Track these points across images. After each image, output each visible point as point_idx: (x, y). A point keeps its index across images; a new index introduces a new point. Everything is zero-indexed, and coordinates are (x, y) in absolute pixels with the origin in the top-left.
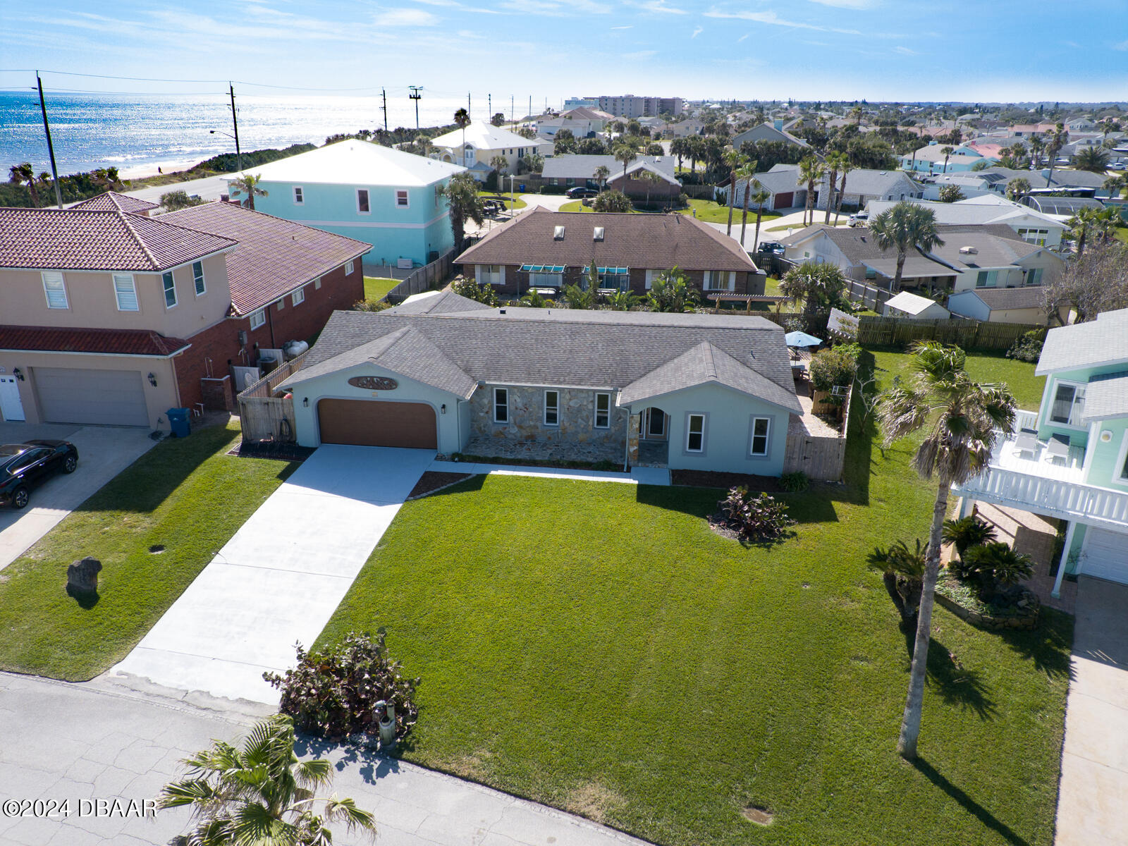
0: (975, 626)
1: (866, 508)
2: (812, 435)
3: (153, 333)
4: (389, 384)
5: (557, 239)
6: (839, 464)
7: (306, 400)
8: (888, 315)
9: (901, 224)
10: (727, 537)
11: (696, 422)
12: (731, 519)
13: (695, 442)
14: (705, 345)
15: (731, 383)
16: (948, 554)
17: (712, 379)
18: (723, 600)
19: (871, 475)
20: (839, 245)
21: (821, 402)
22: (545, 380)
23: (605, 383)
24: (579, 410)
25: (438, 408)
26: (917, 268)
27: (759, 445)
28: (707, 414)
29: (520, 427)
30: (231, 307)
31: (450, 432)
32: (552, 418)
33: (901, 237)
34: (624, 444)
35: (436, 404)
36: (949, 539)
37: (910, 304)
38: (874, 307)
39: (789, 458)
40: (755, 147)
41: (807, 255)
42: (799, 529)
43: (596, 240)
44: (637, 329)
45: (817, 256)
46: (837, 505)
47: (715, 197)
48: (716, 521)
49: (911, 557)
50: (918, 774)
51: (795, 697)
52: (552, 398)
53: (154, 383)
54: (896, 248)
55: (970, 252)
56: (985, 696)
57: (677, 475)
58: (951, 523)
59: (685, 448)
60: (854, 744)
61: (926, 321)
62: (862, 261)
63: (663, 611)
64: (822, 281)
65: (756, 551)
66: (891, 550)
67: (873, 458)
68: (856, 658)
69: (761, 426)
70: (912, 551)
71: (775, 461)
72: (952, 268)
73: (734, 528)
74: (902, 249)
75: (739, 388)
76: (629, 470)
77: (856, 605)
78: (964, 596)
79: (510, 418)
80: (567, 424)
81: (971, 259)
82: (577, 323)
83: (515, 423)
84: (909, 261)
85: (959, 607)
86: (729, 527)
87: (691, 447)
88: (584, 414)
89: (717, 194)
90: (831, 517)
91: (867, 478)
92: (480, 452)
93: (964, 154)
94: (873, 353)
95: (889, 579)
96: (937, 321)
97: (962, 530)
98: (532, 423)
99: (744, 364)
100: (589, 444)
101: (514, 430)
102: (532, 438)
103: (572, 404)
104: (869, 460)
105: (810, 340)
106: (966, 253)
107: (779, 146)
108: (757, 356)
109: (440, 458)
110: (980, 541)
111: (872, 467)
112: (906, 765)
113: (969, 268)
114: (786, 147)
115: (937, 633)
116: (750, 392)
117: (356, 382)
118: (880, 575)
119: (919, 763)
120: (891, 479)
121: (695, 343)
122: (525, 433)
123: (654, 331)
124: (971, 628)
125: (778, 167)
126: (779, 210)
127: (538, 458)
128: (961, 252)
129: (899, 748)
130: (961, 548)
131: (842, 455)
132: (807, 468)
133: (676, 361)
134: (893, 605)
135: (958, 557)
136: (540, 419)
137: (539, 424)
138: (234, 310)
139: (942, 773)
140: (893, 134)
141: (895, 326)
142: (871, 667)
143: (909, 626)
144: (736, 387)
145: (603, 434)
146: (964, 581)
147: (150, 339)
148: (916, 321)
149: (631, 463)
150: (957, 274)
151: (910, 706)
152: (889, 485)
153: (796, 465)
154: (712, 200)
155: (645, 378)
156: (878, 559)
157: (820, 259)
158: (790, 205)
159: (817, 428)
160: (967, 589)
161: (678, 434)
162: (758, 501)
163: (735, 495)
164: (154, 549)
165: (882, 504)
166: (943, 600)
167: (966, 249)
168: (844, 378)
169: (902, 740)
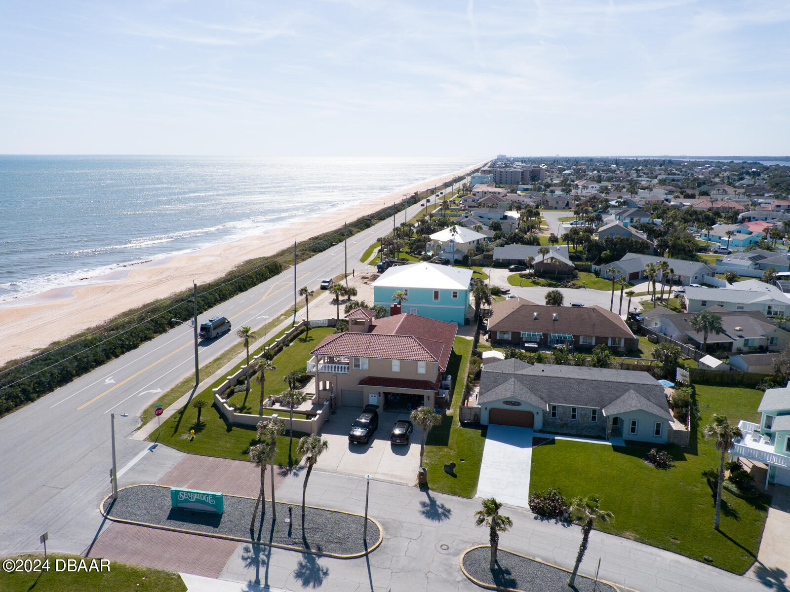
0: (737, 496)
1: (697, 457)
2: (674, 429)
3: (430, 382)
4: (519, 404)
5: (536, 319)
6: (688, 440)
7: (486, 408)
8: (701, 367)
9: (705, 322)
10: (651, 466)
11: (634, 423)
12: (652, 460)
13: (633, 430)
14: (632, 391)
15: (647, 410)
16: (727, 474)
17: (640, 408)
18: (654, 486)
19: (698, 444)
20: (674, 323)
21: (677, 413)
22: (572, 404)
23: (596, 406)
24: (585, 415)
25: (535, 413)
26: (714, 339)
27: (658, 432)
28: (638, 420)
29: (561, 420)
30: (439, 367)
31: (538, 422)
32: (574, 416)
33: (705, 328)
34: (605, 429)
35: (535, 412)
36: (728, 469)
37: (711, 362)
38: (693, 357)
39: (669, 437)
40: (613, 240)
41: (656, 324)
42: (676, 463)
43: (554, 320)
44: (603, 383)
45: (662, 326)
46: (686, 455)
47: (593, 271)
48: (646, 460)
49: (715, 474)
50: (720, 534)
51: (682, 514)
52: (574, 410)
53: (429, 399)
54: (703, 332)
55: (740, 330)
56: (738, 515)
57: (627, 442)
58: (728, 463)
59: (629, 432)
60: (701, 526)
61: (719, 371)
62: (686, 332)
63: (636, 489)
64: (671, 353)
65: (661, 471)
66: (709, 472)
67: (698, 436)
68: (699, 504)
69: (658, 425)
70: (715, 472)
71: (663, 438)
72: (730, 337)
73: (654, 463)
74: (706, 332)
75: (650, 412)
76: (608, 440)
77: (698, 489)
78: (733, 487)
79: (557, 416)
80: (580, 420)
81: (740, 333)
82: (578, 379)
83: (559, 419)
84: (709, 335)
85: (732, 491)
86: (651, 462)
87: (631, 432)
88: (587, 416)
89: (595, 270)
90: (684, 459)
91: (697, 445)
92: (548, 429)
93: (740, 232)
94: (694, 385)
95: (709, 481)
96: (724, 371)
97: (732, 466)
98: (566, 419)
99: (649, 400)
100: (589, 428)
101: (559, 421)
102: (566, 424)
103: (582, 412)
104: (697, 438)
105: (669, 384)
106: (737, 330)
107: (627, 240)
108: (653, 396)
109: (535, 431)
110: (738, 469)
111: (698, 440)
112: (716, 532)
113: (739, 338)
114: (632, 240)
115: (724, 498)
116: (654, 413)
117: (506, 403)
118: (705, 480)
119: (720, 531)
120: (707, 446)
121: (627, 390)
122: (563, 422)
123: (611, 384)
124: (736, 498)
125: (629, 256)
126: (632, 282)
127: (572, 433)
128: (735, 329)
129: (714, 527)
130: (732, 472)
131: (689, 437)
132: (676, 441)
133: (622, 397)
134: (710, 489)
135: (731, 475)
136: (569, 417)
137: (569, 419)
138: (441, 368)
139: (727, 534)
140: (695, 214)
141: (704, 373)
142: (704, 507)
143: (715, 496)
144: (648, 411)
145: (594, 424)
146: (733, 483)
147: (429, 384)
148: (715, 371)
149: (609, 437)
150: (733, 341)
151: (716, 515)
152: (706, 449)
153: (672, 440)
154: (592, 272)
155: (611, 404)
156: (705, 474)
157: (664, 328)
158: (638, 278)
159: (677, 426)
160: (734, 485)
161: (626, 428)
162: (661, 454)
163: (653, 451)
164: (461, 460)
165: (704, 456)
166: (725, 488)
167: (738, 328)
168: (686, 404)
169: (714, 525)
